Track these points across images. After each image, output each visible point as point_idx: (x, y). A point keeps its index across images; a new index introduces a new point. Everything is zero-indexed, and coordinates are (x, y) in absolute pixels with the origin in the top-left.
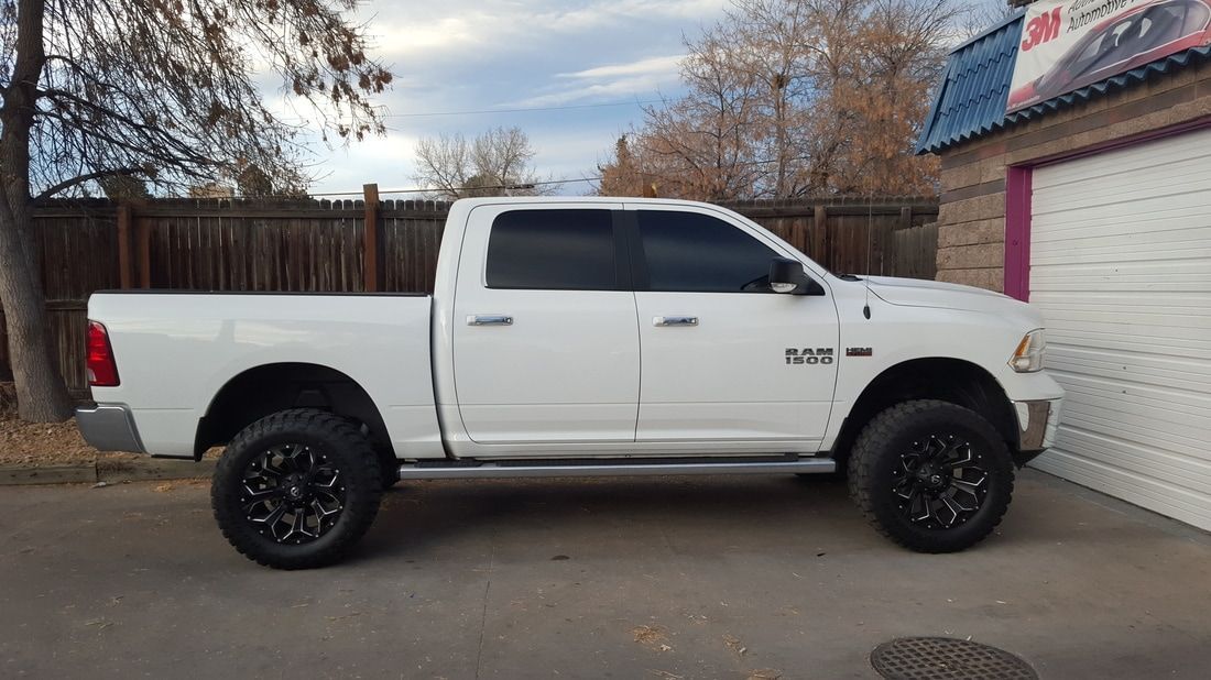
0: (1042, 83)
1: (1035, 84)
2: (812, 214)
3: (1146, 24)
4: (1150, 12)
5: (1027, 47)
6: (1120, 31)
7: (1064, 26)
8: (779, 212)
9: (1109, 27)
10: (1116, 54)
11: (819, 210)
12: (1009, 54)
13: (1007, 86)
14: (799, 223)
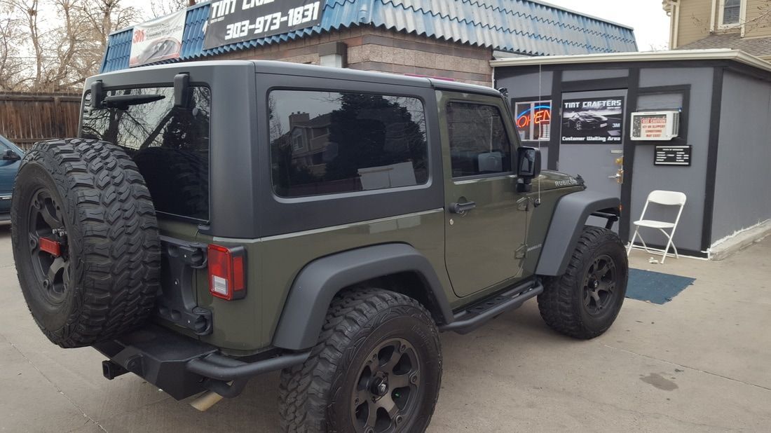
0: (140, 57)
1: (138, 57)
2: (52, 100)
3: (166, 46)
4: (166, 42)
5: (134, 42)
6: (160, 45)
7: (145, 38)
8: (35, 98)
9: (157, 43)
10: (158, 54)
11: (56, 98)
12: (129, 42)
13: (129, 56)
14: (47, 104)
